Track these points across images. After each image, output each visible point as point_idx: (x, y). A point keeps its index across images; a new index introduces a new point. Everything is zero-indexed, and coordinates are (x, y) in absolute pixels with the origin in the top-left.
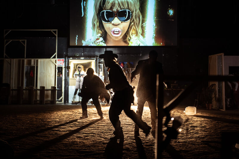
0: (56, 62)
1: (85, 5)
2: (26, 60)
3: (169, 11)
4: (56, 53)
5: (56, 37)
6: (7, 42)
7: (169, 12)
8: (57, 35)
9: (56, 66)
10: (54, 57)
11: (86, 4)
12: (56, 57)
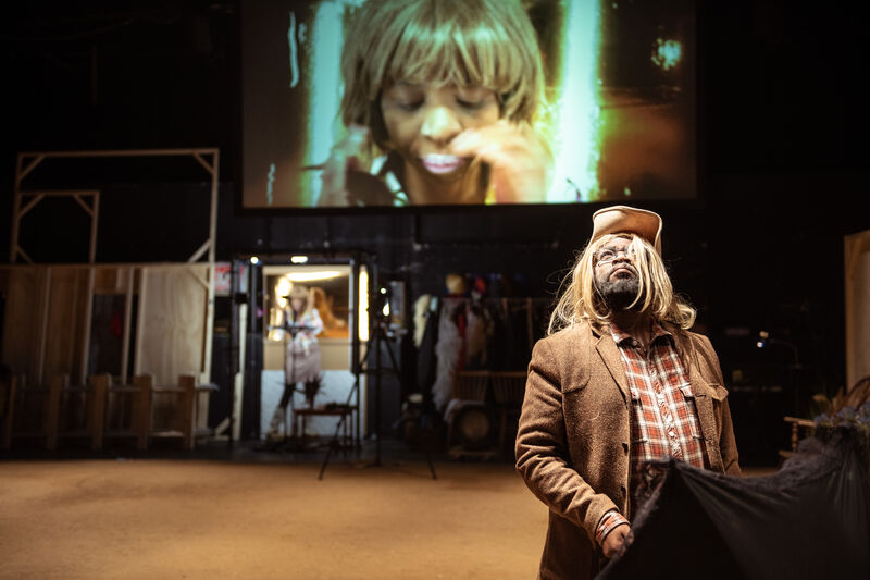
0: (208, 278)
1: (302, 38)
2: (94, 272)
3: (661, 50)
4: (210, 244)
5: (209, 178)
6: (26, 201)
7: (657, 54)
8: (215, 172)
9: (207, 291)
10: (204, 259)
11: (308, 33)
12: (212, 256)
